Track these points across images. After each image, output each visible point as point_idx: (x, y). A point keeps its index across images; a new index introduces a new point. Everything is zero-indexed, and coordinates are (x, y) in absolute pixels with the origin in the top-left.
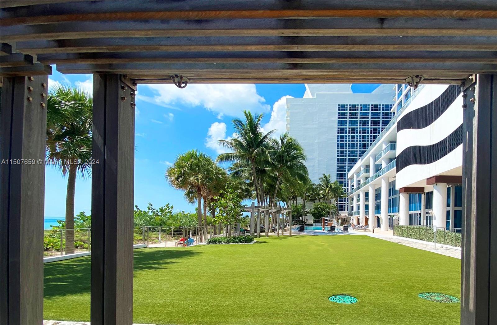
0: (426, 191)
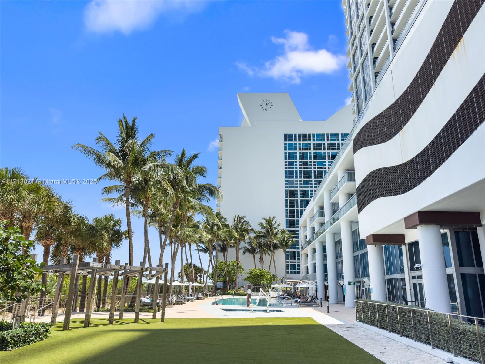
0: (407, 241)
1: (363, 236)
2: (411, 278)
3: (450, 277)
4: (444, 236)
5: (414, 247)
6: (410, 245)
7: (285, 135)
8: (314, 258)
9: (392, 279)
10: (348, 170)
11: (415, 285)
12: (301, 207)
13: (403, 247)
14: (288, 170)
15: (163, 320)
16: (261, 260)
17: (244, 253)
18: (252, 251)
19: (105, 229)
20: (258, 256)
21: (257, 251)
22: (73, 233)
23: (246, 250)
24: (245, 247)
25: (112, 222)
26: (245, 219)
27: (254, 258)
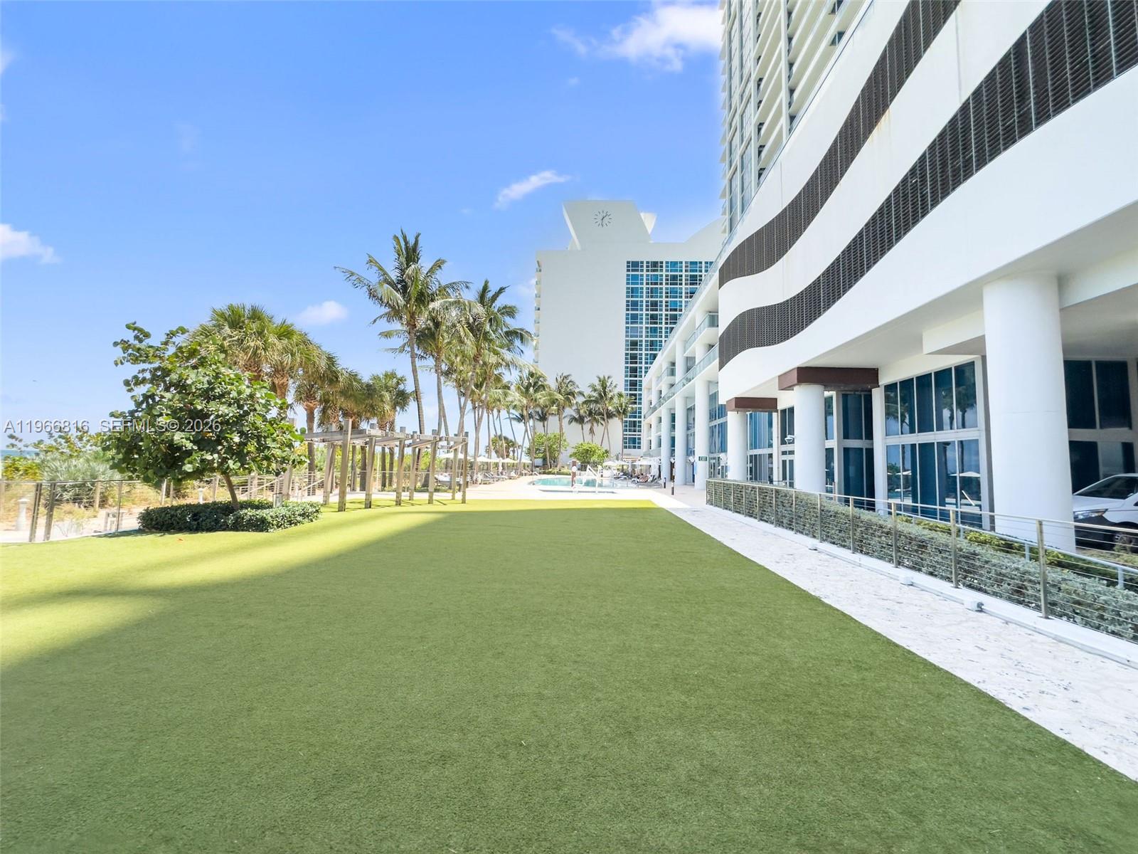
0: (780, 407)
1: (722, 400)
2: (780, 453)
3: (829, 452)
4: (828, 402)
5: (788, 415)
6: (784, 411)
7: (628, 262)
8: (659, 429)
9: (756, 456)
10: (710, 312)
11: (784, 462)
12: (646, 363)
13: (775, 415)
14: (630, 312)
15: (464, 501)
16: (592, 431)
17: (570, 422)
18: (580, 420)
19: (387, 388)
20: (587, 427)
21: (586, 420)
22: (344, 393)
23: (573, 419)
24: (571, 415)
25: (395, 380)
26: (570, 379)
27: (583, 429)
